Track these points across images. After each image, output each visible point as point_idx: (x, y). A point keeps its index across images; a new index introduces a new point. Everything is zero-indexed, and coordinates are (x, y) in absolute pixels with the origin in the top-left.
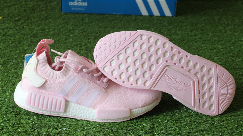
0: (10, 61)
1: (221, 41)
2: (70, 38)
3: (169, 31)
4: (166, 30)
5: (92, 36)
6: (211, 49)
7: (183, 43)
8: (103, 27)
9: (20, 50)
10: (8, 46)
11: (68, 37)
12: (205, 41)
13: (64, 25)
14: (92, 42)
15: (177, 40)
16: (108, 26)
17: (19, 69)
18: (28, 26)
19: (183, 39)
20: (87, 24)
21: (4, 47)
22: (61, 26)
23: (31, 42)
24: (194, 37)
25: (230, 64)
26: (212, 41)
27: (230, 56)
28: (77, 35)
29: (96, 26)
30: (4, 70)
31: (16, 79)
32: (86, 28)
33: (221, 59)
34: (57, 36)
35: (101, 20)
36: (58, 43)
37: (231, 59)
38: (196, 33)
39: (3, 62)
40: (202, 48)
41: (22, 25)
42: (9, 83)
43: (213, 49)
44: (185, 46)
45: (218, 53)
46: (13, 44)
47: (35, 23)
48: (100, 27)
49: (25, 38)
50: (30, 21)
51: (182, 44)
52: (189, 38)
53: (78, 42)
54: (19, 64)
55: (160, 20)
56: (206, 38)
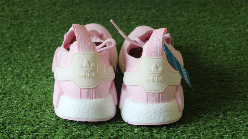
2: (56, 20)
5: (82, 18)
6: (222, 32)
7: (189, 26)
8: (96, 8)
11: (54, 19)
12: (215, 23)
13: (50, 6)
16: (102, 6)
18: (9, 8)
19: (190, 21)
22: (47, 7)
23: (11, 24)
24: (202, 19)
25: (244, 49)
26: (223, 23)
27: (245, 40)
28: (65, 17)
29: (88, 7)
32: (77, 10)
37: (246, 44)
38: (205, 15)
40: (212, 31)
43: (224, 32)
45: (231, 37)
48: (92, 8)
52: (196, 19)
56: (216, 20)
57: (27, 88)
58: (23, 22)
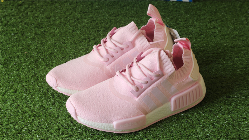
0: (12, 60)
1: (242, 35)
2: (77, 30)
3: (185, 21)
4: (183, 20)
5: (101, 27)
7: (201, 38)
8: (114, 15)
9: (23, 45)
10: (10, 39)
11: (75, 28)
12: (225, 35)
13: (71, 11)
14: (101, 35)
15: (194, 34)
16: (120, 13)
17: (22, 71)
18: (32, 13)
19: (201, 32)
20: (96, 11)
21: (6, 41)
22: (68, 14)
23: (36, 34)
24: (213, 31)
26: (232, 36)
28: (85, 25)
29: (106, 14)
30: (5, 72)
31: (18, 84)
32: (96, 17)
33: (241, 60)
34: (63, 26)
35: (111, 6)
36: (65, 37)
38: (216, 25)
39: (4, 61)
40: (222, 45)
41: (26, 12)
42: (11, 90)
44: (203, 41)
45: (239, 52)
46: (15, 36)
47: (40, 9)
48: (110, 15)
49: (28, 29)
50: (34, 7)
51: (200, 40)
52: (208, 31)
53: (86, 35)
54: (21, 64)
55: (176, 7)
56: (226, 31)
57: (54, 109)
58: (46, 31)
